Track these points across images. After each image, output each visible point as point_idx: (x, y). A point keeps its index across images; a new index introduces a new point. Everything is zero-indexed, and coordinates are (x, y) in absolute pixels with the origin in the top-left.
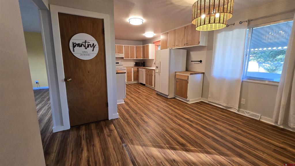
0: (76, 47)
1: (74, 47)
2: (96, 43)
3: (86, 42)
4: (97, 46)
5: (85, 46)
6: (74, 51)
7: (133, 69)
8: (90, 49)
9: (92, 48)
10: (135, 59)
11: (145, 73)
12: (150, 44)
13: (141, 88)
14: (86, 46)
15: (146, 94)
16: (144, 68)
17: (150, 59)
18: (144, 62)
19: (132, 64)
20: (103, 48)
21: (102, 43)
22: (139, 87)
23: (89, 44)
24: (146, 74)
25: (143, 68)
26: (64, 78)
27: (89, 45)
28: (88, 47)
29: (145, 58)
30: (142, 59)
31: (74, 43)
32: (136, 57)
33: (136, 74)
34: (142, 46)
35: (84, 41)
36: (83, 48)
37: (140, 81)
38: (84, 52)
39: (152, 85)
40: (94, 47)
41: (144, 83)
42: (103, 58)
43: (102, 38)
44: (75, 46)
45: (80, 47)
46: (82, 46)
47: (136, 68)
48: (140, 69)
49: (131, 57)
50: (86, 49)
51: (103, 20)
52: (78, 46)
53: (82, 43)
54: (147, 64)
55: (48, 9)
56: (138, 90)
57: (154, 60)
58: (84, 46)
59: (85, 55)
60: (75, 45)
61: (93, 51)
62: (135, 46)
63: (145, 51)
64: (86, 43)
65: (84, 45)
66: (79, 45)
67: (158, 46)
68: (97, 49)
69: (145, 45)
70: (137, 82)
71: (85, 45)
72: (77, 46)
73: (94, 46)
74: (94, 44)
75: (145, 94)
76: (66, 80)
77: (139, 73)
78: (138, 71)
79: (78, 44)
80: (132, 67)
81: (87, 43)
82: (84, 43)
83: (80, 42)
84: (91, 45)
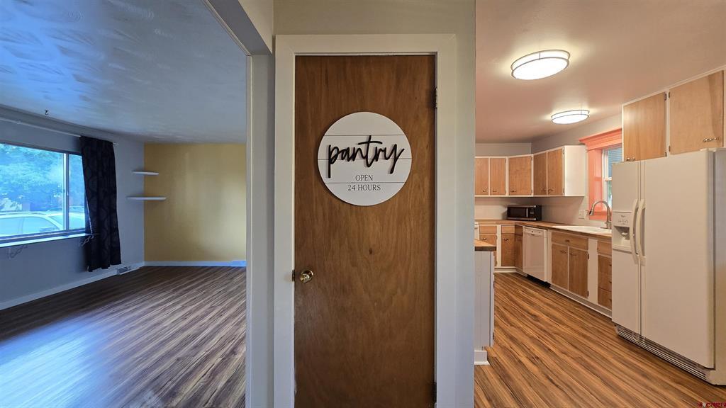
0: (338, 162)
1: (331, 161)
2: (403, 143)
3: (368, 142)
4: (407, 154)
5: (366, 158)
6: (329, 177)
7: (499, 227)
8: (383, 165)
9: (390, 161)
10: (507, 195)
11: (550, 244)
12: (566, 146)
13: (533, 296)
14: (370, 156)
15: (568, 331)
16: (547, 228)
17: (566, 194)
18: (540, 207)
19: (498, 211)
20: (426, 161)
21: (424, 141)
22: (525, 291)
23: (379, 147)
24: (553, 247)
25: (539, 227)
26: (293, 268)
27: (381, 150)
28: (376, 158)
29: (544, 192)
30: (532, 196)
31: (332, 148)
32: (512, 192)
33: (510, 243)
34: (532, 155)
35: (365, 140)
36: (359, 161)
37: (527, 269)
38: (361, 178)
39: (586, 294)
40: (396, 159)
41: (547, 278)
42: (425, 200)
43: (425, 122)
44: (336, 156)
45: (349, 160)
46: (358, 156)
47: (510, 226)
48: (527, 231)
49: (494, 192)
50: (369, 165)
51: (432, 58)
52: (343, 159)
53: (357, 147)
54: (555, 212)
55: (271, 52)
56: (526, 306)
57: (587, 198)
58: (363, 158)
59: (362, 187)
60: (334, 153)
61: (392, 171)
62: (507, 158)
63: (547, 172)
64: (370, 144)
65: (364, 154)
66: (348, 155)
67: (601, 150)
68: (405, 165)
69: (547, 151)
70: (514, 271)
71: (369, 153)
72: (340, 155)
73: (395, 154)
74: (395, 146)
75: (562, 329)
76: (296, 276)
77: (521, 241)
78: (518, 235)
79: (343, 151)
80: (498, 222)
81: (372, 146)
82: (363, 147)
83: (351, 144)
84: (385, 151)
